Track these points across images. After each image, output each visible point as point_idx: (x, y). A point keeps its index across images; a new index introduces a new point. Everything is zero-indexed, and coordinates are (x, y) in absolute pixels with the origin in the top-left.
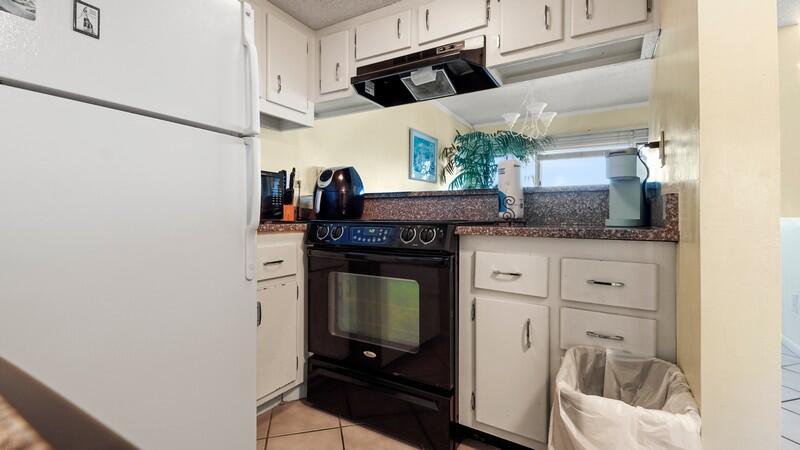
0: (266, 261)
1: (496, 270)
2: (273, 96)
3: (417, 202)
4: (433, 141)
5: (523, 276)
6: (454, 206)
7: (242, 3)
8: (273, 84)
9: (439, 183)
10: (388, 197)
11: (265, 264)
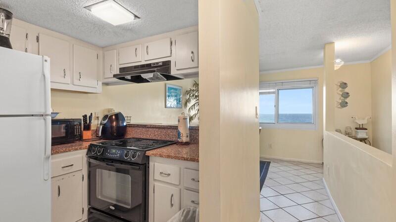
0: (63, 166)
1: (161, 171)
2: (76, 82)
3: (150, 129)
4: (180, 88)
5: (171, 175)
6: (165, 133)
7: (43, 56)
8: (76, 76)
9: (183, 108)
10: (138, 126)
11: (63, 168)
